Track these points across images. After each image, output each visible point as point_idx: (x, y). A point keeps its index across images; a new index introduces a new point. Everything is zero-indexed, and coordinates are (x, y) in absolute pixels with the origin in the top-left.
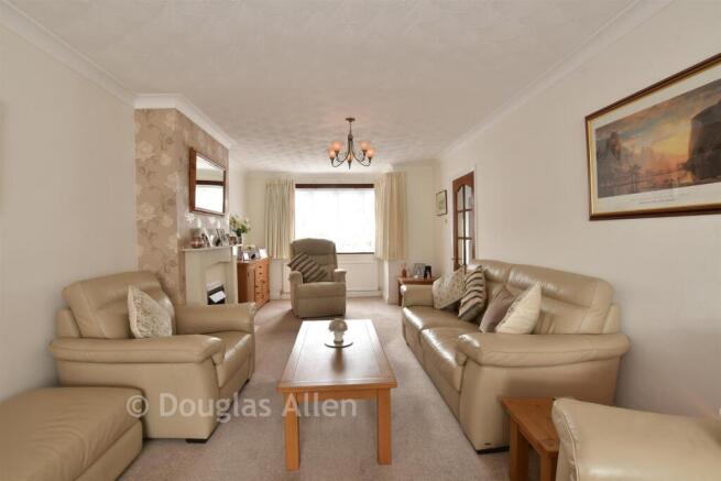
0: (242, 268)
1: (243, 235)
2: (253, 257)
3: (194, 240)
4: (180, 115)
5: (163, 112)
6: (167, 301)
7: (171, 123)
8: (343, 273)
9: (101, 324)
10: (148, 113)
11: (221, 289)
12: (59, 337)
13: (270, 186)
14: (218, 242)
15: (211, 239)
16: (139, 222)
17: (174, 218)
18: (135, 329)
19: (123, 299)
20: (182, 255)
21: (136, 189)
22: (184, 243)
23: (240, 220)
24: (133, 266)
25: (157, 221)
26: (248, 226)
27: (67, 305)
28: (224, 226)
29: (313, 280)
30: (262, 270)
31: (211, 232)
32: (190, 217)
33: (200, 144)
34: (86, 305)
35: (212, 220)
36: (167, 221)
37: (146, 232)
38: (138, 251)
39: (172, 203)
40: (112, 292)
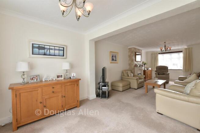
0: (144, 71)
1: (145, 65)
2: (148, 69)
3: (136, 66)
4: (134, 48)
5: (132, 48)
6: (132, 74)
7: (133, 49)
8: (169, 74)
9: (126, 75)
10: (130, 48)
11: (140, 74)
12: (122, 75)
13: (152, 54)
14: (140, 66)
15: (139, 66)
16: (129, 63)
17: (133, 62)
18: (129, 75)
19: (128, 73)
20: (134, 68)
21: (129, 59)
22: (135, 66)
23: (145, 62)
24: (128, 69)
25: (131, 63)
26: (146, 63)
27: (123, 72)
28: (141, 63)
29: (161, 75)
30: (149, 72)
31: (138, 64)
32: (135, 62)
33: (137, 51)
34: (124, 73)
35: (139, 62)
36: (132, 63)
37: (130, 65)
38: (129, 67)
39: (133, 61)
40: (127, 72)
